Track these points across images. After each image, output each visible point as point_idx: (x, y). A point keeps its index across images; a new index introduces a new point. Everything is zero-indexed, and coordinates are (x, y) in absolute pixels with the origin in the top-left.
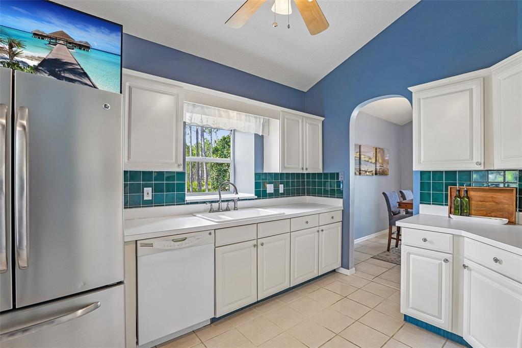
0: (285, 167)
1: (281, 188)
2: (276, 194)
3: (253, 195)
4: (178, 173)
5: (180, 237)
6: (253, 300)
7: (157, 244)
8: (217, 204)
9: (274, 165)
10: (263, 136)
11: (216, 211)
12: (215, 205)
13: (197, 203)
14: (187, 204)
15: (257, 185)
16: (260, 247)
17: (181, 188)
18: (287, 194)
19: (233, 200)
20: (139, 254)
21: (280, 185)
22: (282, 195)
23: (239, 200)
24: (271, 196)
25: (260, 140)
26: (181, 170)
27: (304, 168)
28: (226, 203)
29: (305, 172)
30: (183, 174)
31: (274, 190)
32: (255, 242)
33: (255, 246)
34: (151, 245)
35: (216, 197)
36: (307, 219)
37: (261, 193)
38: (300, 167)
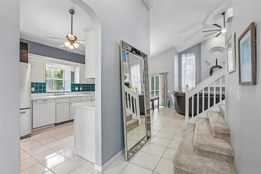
0: (81, 82)
1: (81, 89)
2: (79, 90)
3: (70, 91)
4: (43, 83)
5: (45, 100)
6: (69, 119)
7: (39, 101)
8: (57, 93)
9: (77, 81)
10: (74, 72)
11: (57, 95)
12: (56, 94)
13: (50, 93)
14: (47, 93)
15: (72, 88)
16: (70, 104)
17: (45, 88)
18: (83, 90)
19: (63, 92)
20: (33, 104)
21: (80, 88)
22: (81, 91)
23: (65, 92)
24: (77, 91)
25: (73, 73)
26: (45, 82)
27: (88, 82)
28: (60, 93)
29: (88, 83)
30: (45, 84)
31: (78, 89)
32: (69, 103)
33: (69, 104)
34: (37, 102)
35: (57, 91)
36: (87, 97)
37: (73, 90)
38: (87, 82)
